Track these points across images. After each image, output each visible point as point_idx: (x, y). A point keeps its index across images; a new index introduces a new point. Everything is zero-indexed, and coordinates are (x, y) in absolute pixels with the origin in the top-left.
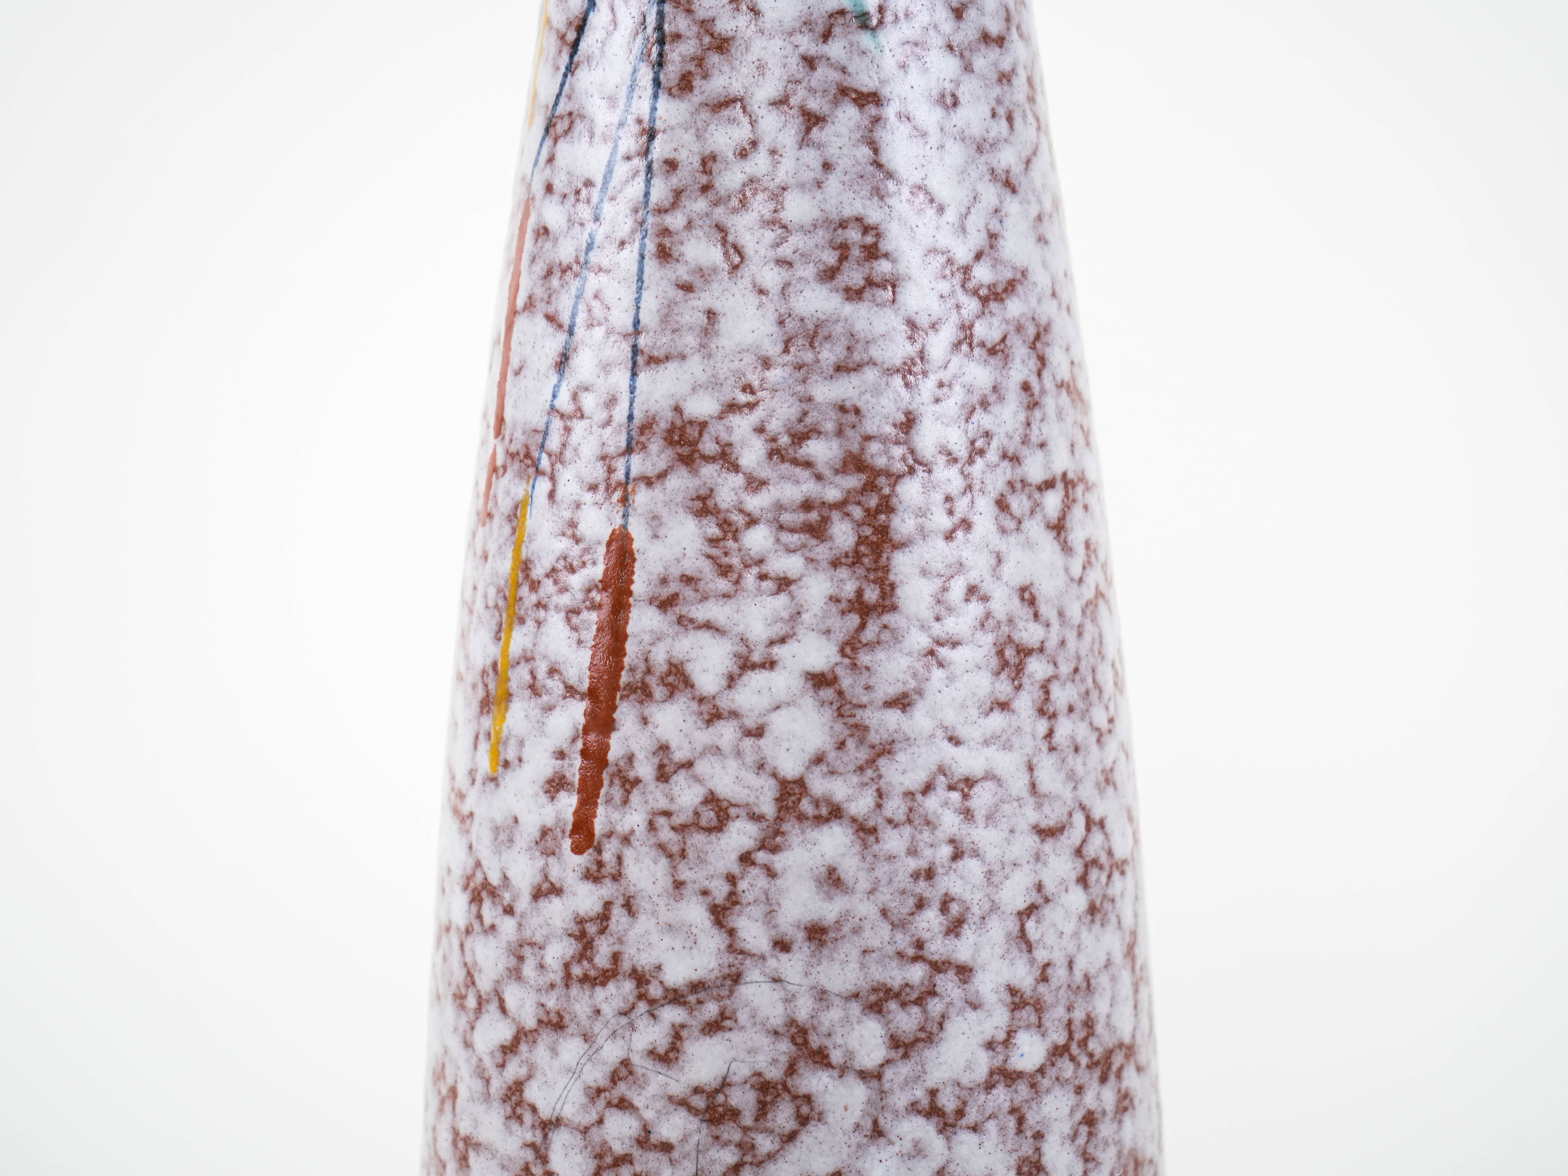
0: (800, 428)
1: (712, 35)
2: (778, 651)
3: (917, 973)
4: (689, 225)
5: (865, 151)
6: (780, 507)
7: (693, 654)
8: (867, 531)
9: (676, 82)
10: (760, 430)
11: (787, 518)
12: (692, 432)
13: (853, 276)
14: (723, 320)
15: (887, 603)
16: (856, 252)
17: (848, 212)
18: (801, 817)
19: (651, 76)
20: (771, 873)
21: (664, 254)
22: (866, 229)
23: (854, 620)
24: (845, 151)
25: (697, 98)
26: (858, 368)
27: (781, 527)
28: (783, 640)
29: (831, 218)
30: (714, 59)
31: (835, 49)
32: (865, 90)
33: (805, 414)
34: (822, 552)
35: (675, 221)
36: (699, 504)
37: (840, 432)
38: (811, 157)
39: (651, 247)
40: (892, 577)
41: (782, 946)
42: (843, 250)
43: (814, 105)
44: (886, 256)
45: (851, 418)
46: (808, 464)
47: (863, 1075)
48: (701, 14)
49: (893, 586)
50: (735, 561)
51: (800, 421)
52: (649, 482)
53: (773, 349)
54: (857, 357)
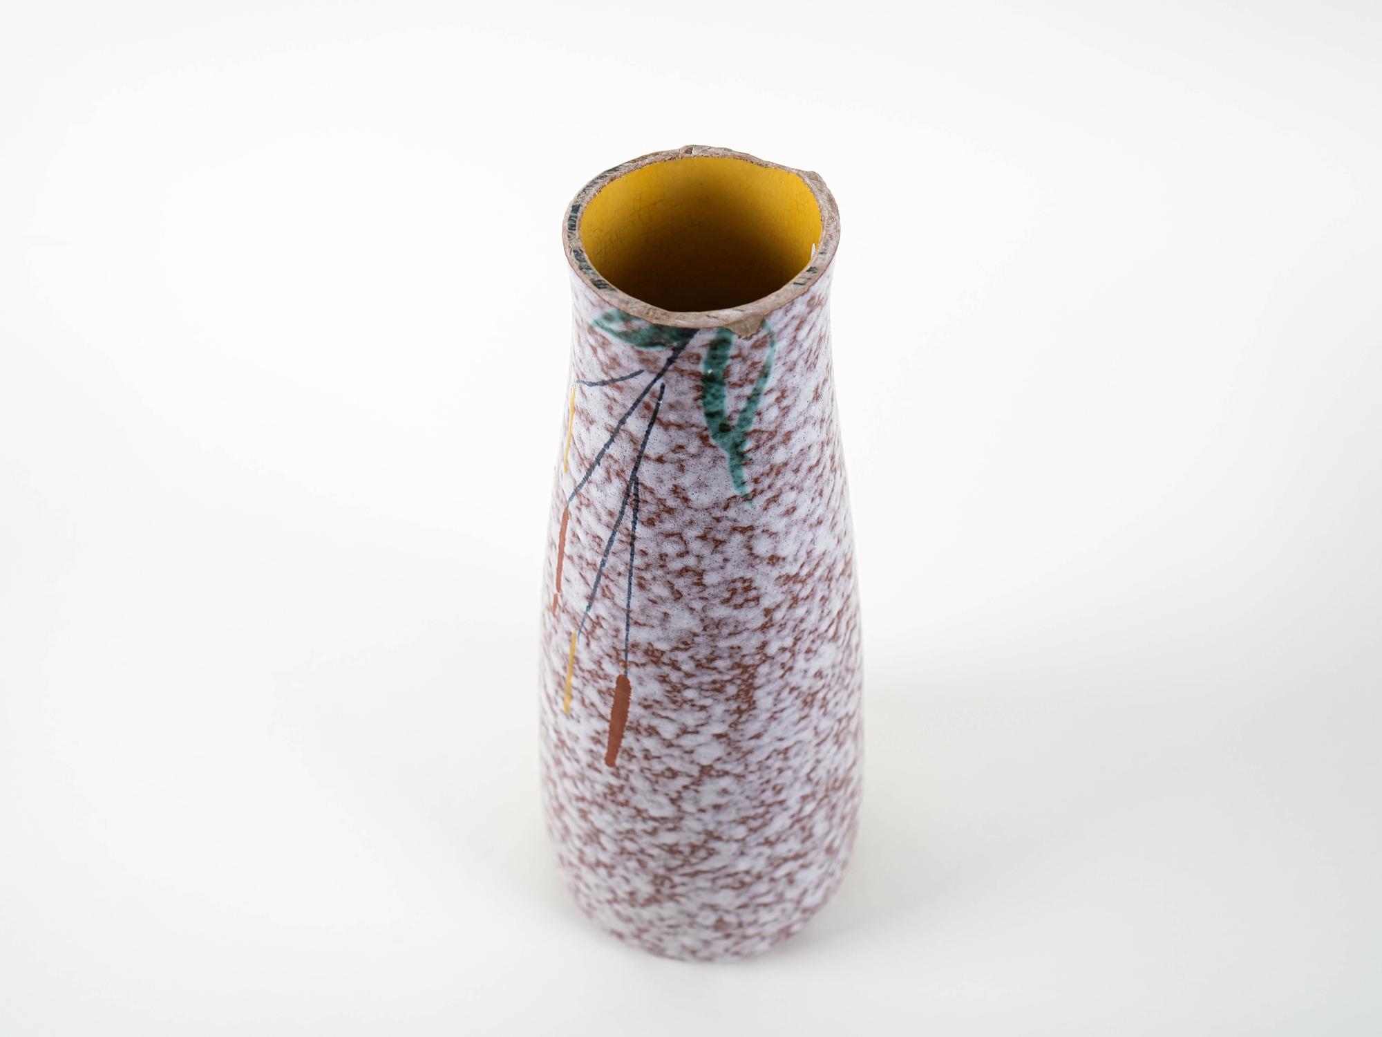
0: (712, 657)
1: (665, 506)
2: (700, 729)
3: (761, 810)
4: (654, 579)
5: (745, 551)
6: (701, 683)
7: (660, 725)
8: (743, 687)
9: (646, 520)
10: (692, 657)
11: (705, 687)
12: (657, 654)
13: (739, 600)
14: (672, 618)
15: (752, 707)
16: (740, 591)
17: (736, 576)
18: (710, 776)
19: (632, 513)
20: (697, 791)
21: (641, 586)
22: (745, 581)
23: (736, 716)
24: (735, 553)
25: (657, 530)
26: (740, 633)
27: (702, 690)
28: (702, 725)
29: (727, 579)
30: (665, 516)
31: (731, 513)
32: (746, 526)
33: (714, 651)
34: (721, 697)
35: (648, 576)
36: (662, 679)
37: (731, 656)
38: (718, 558)
39: (634, 581)
40: (754, 699)
41: (702, 811)
42: (734, 592)
43: (719, 537)
44: (755, 588)
45: (737, 650)
46: (715, 669)
47: (737, 841)
48: (659, 496)
49: (754, 702)
50: (679, 699)
51: (711, 654)
52: (637, 665)
53: (698, 630)
54: (739, 629)
